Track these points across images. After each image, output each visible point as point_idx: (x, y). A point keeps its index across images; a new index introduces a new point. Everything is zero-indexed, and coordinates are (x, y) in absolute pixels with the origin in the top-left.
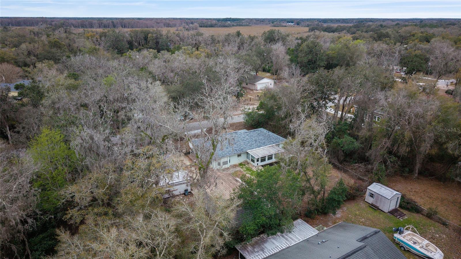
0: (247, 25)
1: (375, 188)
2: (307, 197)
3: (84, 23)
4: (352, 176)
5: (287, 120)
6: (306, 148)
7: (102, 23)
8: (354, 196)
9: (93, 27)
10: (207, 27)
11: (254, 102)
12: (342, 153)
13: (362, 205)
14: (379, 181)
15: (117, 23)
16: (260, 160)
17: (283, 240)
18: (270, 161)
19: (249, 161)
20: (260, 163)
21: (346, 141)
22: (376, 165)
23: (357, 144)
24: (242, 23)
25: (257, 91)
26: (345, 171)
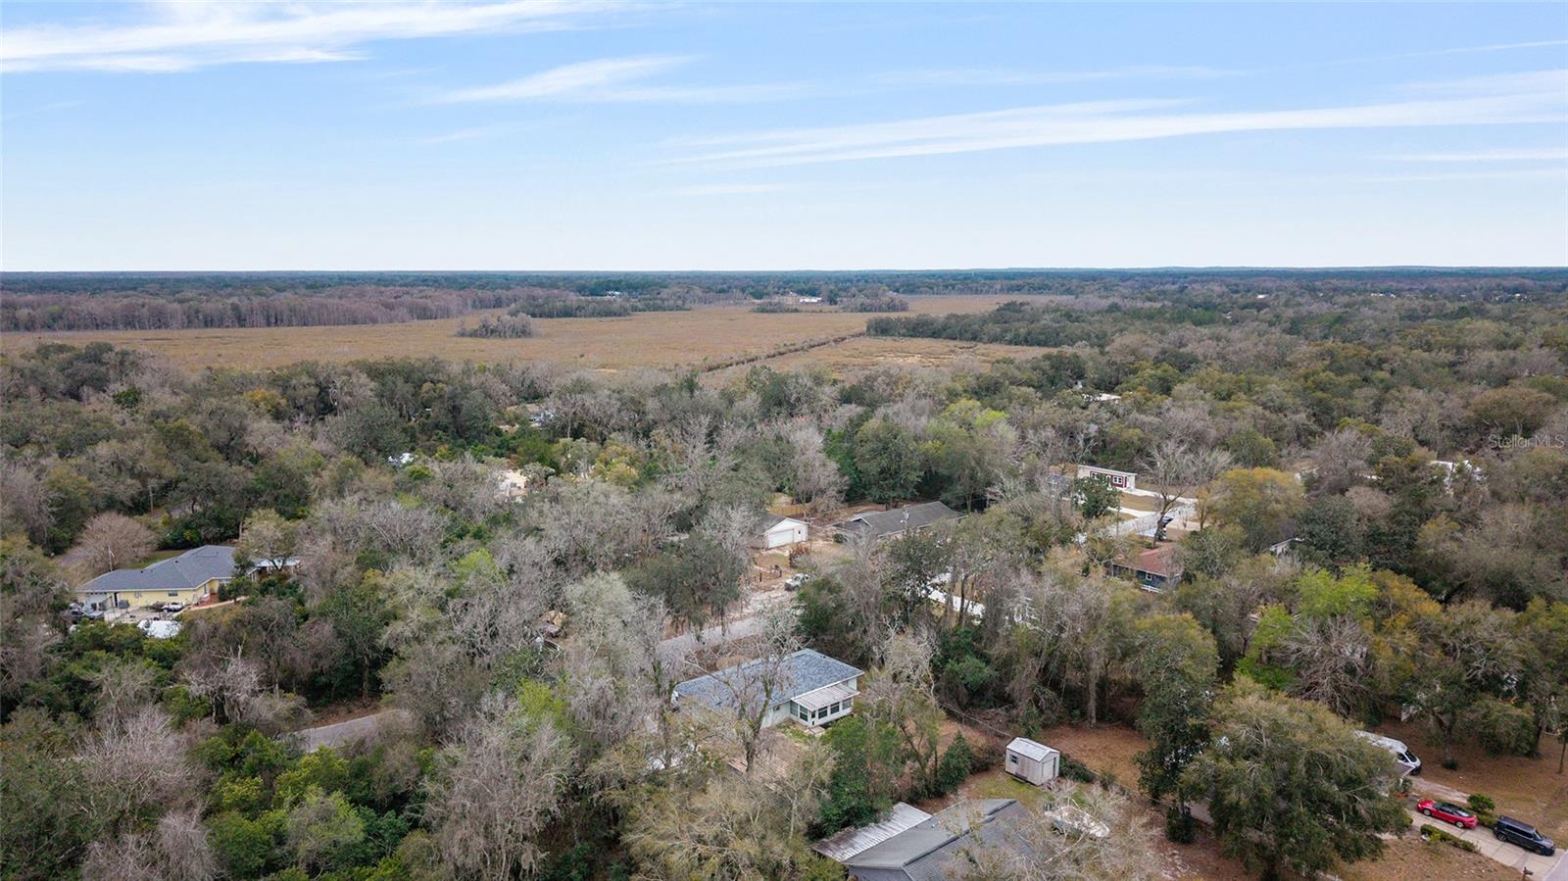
0: (679, 308)
1: (1019, 746)
2: (910, 766)
3: (137, 314)
4: (984, 733)
5: (858, 631)
6: (902, 685)
7: (197, 312)
8: (987, 764)
9: (167, 326)
10: (550, 316)
11: (769, 582)
12: (965, 691)
13: (1001, 777)
14: (1029, 735)
15: (252, 311)
16: (817, 715)
17: (881, 832)
18: (836, 716)
19: (797, 718)
20: (819, 721)
21: (970, 667)
22: (1023, 708)
23: (988, 671)
24: (663, 300)
25: (770, 552)
26: (973, 725)
